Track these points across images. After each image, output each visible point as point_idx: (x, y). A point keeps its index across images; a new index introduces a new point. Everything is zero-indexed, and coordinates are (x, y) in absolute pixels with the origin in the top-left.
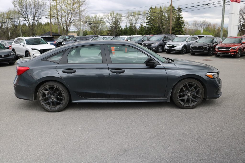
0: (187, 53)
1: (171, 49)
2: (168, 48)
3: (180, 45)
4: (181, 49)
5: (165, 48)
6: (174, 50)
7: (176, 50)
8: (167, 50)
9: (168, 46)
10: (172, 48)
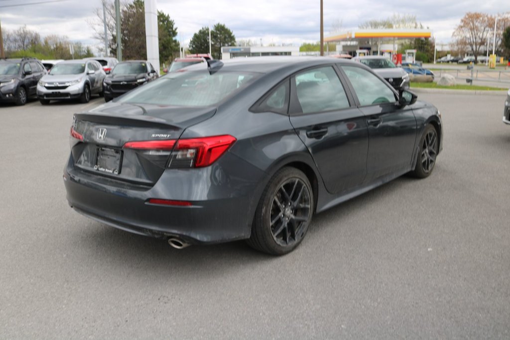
0: (92, 98)
1: (59, 92)
2: (50, 91)
3: (79, 82)
4: (81, 92)
5: (39, 92)
6: (67, 94)
7: (72, 93)
8: (47, 95)
9: (47, 85)
10: (62, 91)
